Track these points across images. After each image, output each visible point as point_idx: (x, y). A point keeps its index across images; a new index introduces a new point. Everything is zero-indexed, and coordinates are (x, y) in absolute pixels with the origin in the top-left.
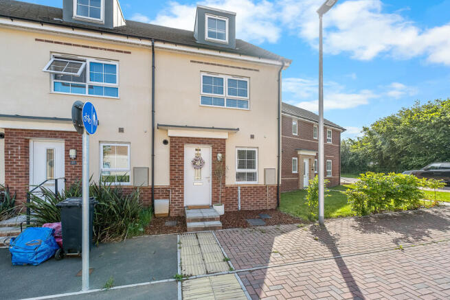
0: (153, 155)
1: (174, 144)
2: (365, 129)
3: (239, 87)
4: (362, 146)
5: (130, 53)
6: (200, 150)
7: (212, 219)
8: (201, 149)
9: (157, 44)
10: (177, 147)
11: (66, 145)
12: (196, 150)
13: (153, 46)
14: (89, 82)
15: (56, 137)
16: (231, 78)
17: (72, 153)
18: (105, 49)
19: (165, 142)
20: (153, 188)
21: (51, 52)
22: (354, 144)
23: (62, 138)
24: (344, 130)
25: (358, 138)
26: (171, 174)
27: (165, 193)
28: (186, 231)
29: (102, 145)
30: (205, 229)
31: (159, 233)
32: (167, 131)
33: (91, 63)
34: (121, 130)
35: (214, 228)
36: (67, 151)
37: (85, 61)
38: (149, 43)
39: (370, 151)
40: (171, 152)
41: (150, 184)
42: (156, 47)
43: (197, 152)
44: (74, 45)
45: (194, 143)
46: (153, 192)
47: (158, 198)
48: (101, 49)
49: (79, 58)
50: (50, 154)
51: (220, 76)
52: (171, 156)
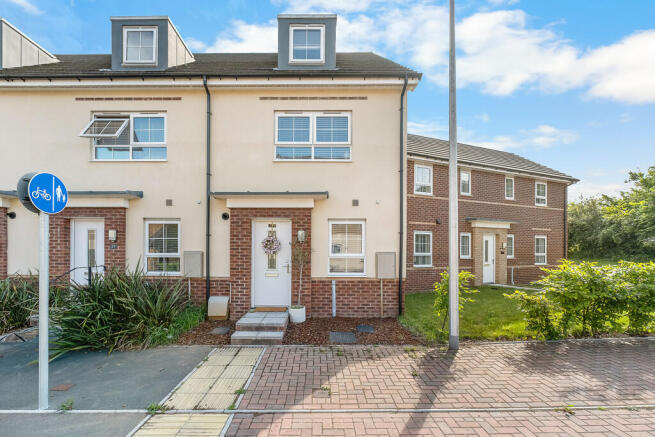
0: (208, 235)
1: (235, 219)
2: (634, 177)
3: (335, 127)
4: (629, 207)
5: (180, 99)
6: (275, 226)
7: (273, 328)
8: (277, 224)
9: (212, 82)
10: (241, 222)
11: (106, 225)
12: (270, 226)
13: (205, 85)
14: (133, 144)
15: (95, 215)
16: (321, 114)
17: (112, 234)
18: (151, 99)
19: (225, 216)
20: (208, 280)
21: (93, 112)
22: (616, 204)
23: (101, 216)
24: (573, 181)
25: (623, 194)
26: (232, 261)
27: (224, 287)
28: (229, 343)
29: (147, 223)
30: (257, 342)
31: (193, 343)
32: (225, 200)
33: (134, 118)
34: (169, 203)
35: (269, 342)
36: (106, 232)
37: (128, 117)
38: (200, 82)
39: (644, 216)
40: (232, 229)
41: (205, 275)
42: (212, 86)
43: (270, 229)
44: (116, 99)
45: (264, 216)
46: (208, 286)
47: (216, 295)
48: (146, 99)
49: (122, 114)
50: (91, 235)
51: (305, 114)
52: (233, 236)
